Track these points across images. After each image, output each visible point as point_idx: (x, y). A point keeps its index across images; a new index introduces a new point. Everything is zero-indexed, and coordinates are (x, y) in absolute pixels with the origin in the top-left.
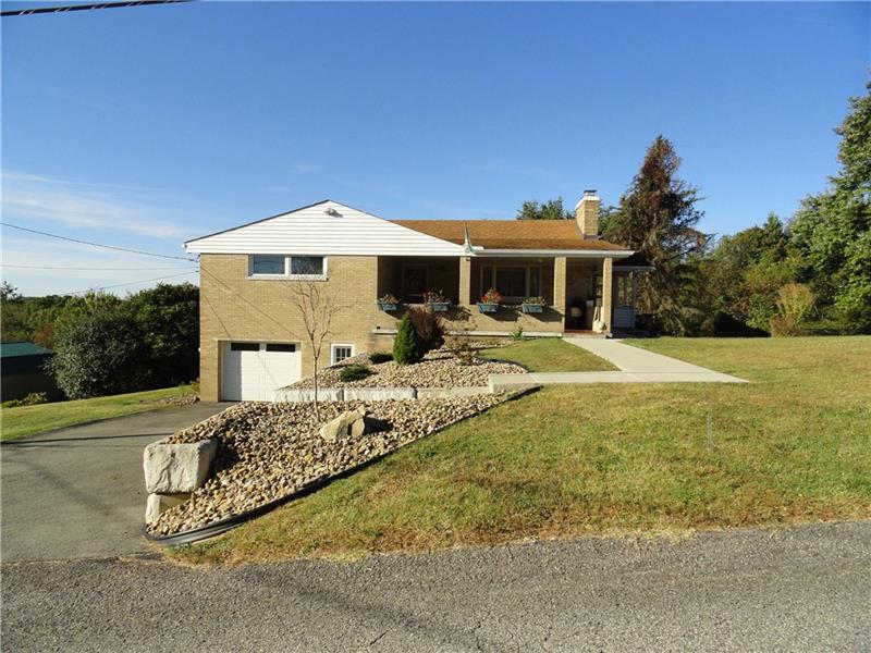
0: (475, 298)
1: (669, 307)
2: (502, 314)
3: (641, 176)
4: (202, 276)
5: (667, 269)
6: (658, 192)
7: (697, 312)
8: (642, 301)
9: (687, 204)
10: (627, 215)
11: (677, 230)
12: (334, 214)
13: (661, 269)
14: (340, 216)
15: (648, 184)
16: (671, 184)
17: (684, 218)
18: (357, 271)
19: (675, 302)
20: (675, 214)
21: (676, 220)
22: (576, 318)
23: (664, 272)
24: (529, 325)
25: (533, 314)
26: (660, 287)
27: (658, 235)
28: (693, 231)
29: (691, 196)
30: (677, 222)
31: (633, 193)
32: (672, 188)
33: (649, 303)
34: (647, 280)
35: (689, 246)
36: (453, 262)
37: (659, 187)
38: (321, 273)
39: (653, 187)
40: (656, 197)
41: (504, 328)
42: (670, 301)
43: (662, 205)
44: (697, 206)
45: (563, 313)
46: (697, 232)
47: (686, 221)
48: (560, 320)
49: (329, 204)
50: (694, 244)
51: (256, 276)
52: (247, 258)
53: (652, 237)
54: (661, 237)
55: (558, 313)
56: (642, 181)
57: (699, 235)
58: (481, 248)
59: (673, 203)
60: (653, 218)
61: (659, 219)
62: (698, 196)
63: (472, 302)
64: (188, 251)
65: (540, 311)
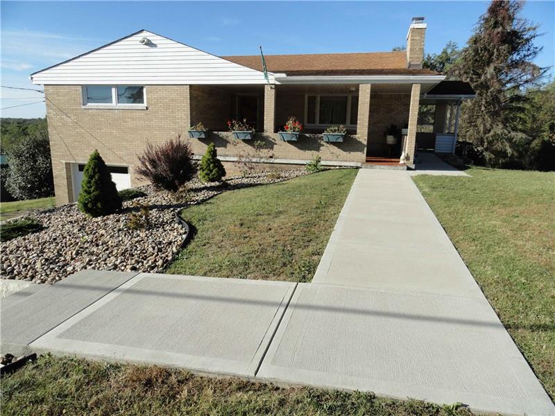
0: (279, 127)
1: (499, 132)
2: (302, 142)
3: (486, 16)
4: (47, 105)
5: (502, 99)
6: (500, 29)
7: (524, 136)
8: (476, 126)
9: (528, 40)
10: (471, 51)
11: (515, 64)
12: (149, 43)
13: (495, 99)
14: (155, 46)
15: (492, 22)
16: (515, 22)
17: (522, 54)
18: (173, 100)
19: (505, 127)
20: (514, 49)
21: (515, 55)
22: (390, 145)
23: (499, 102)
24: (330, 155)
25: (335, 144)
26: (494, 115)
27: (495, 68)
28: (529, 64)
29: (531, 33)
30: (515, 57)
31: (478, 31)
32: (515, 26)
33: (481, 128)
34: (483, 108)
35: (525, 78)
36: (258, 91)
37: (502, 24)
38: (143, 103)
39: (496, 25)
40: (498, 33)
41: (307, 157)
42: (501, 126)
43: (503, 42)
44: (535, 43)
45: (365, 143)
46: (533, 66)
47: (525, 56)
48: (362, 151)
49: (145, 34)
50: (529, 77)
51: (90, 105)
52: (80, 88)
53: (490, 70)
54: (498, 71)
55: (360, 143)
56: (487, 20)
57: (535, 67)
58: (284, 75)
59: (513, 40)
60: (493, 54)
61: (499, 55)
62: (538, 32)
63: (276, 131)
64: (34, 82)
65: (341, 140)
